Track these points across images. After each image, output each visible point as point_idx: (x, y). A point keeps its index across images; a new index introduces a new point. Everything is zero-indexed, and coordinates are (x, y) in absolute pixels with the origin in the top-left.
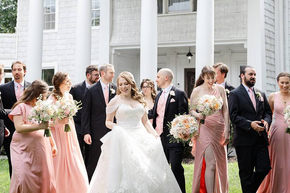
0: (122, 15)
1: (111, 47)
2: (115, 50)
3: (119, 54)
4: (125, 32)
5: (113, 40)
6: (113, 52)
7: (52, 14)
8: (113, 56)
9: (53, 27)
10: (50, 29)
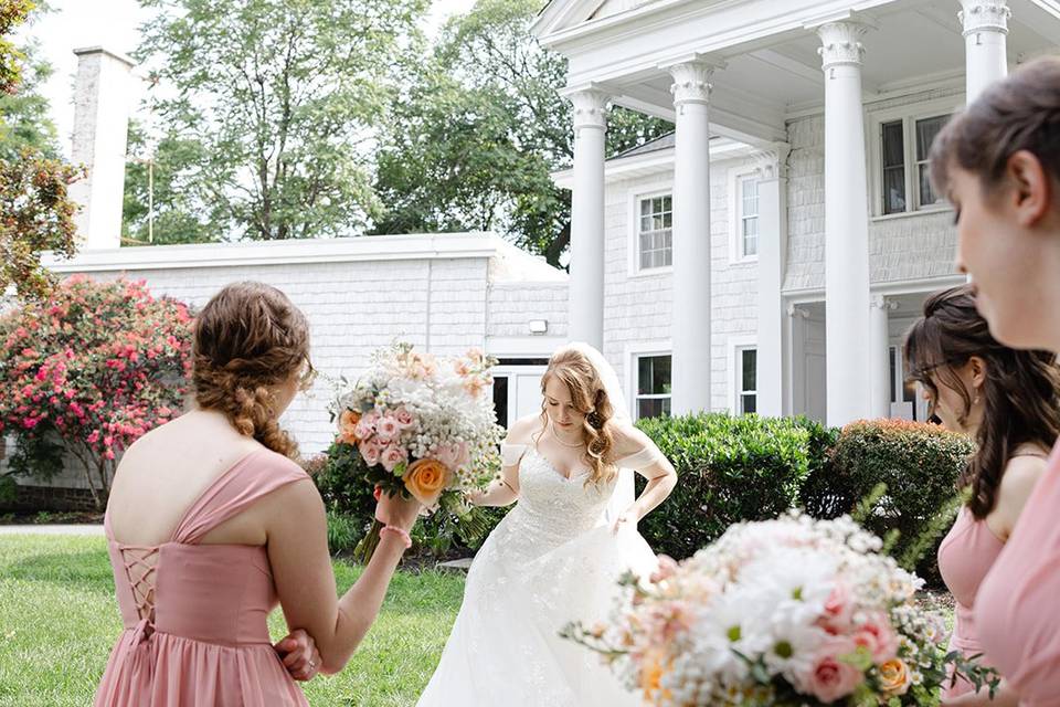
0: (809, 220)
1: (786, 299)
2: (796, 306)
3: (806, 314)
4: (817, 261)
5: (789, 279)
6: (791, 310)
7: (666, 233)
8: (790, 319)
9: (669, 261)
10: (662, 265)
